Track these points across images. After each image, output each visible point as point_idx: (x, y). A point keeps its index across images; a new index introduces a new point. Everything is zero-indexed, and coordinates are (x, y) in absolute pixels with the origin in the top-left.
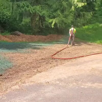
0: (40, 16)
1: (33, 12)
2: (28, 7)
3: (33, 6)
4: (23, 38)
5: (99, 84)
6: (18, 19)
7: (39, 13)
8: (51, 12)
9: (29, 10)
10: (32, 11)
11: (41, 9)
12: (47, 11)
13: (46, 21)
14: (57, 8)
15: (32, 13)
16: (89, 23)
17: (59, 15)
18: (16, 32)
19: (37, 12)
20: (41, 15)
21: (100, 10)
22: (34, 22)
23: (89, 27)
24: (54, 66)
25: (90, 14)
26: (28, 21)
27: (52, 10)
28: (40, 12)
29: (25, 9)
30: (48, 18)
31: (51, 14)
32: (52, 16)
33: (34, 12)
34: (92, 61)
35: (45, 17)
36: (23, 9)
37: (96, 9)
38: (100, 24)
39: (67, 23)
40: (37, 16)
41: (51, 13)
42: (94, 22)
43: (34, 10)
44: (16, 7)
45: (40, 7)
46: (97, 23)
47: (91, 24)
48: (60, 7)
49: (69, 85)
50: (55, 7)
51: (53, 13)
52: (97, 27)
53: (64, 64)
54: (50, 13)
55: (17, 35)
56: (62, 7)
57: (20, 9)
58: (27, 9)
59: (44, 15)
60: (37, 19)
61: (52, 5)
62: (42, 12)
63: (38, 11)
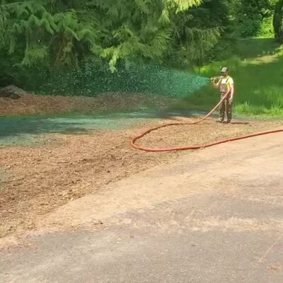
0: (75, 40)
1: (54, 30)
2: (39, 15)
3: (53, 14)
4: (28, 104)
5: (240, 220)
6: (11, 51)
7: (73, 33)
8: (106, 28)
9: (43, 26)
10: (51, 27)
11: (79, 23)
12: (95, 26)
13: (94, 54)
14: (122, 17)
15: (52, 31)
16: (213, 59)
17: (129, 35)
18: (8, 87)
19: (67, 29)
20: (78, 39)
21: (240, 21)
22: (58, 58)
23: (214, 68)
24: (119, 178)
25: (212, 34)
26: (43, 56)
27: (109, 23)
28: (75, 30)
29: (33, 23)
30: (99, 47)
31: (106, 33)
32: (108, 38)
33: (58, 30)
34: (220, 159)
35: (90, 44)
36: (26, 24)
37: (231, 18)
38: (243, 60)
39: (152, 58)
40: (67, 41)
41: (105, 31)
42: (227, 53)
43: (57, 23)
44: (5, 18)
45: (75, 16)
46: (236, 58)
47: (219, 60)
48: (130, 15)
49: (157, 225)
50: (117, 15)
51: (110, 30)
52: (234, 67)
53: (144, 170)
54: (103, 32)
55: (12, 95)
56: (136, 14)
57: (19, 22)
58: (38, 22)
59: (87, 39)
60: (68, 49)
61: (107, 9)
62: (80, 29)
63: (69, 26)
